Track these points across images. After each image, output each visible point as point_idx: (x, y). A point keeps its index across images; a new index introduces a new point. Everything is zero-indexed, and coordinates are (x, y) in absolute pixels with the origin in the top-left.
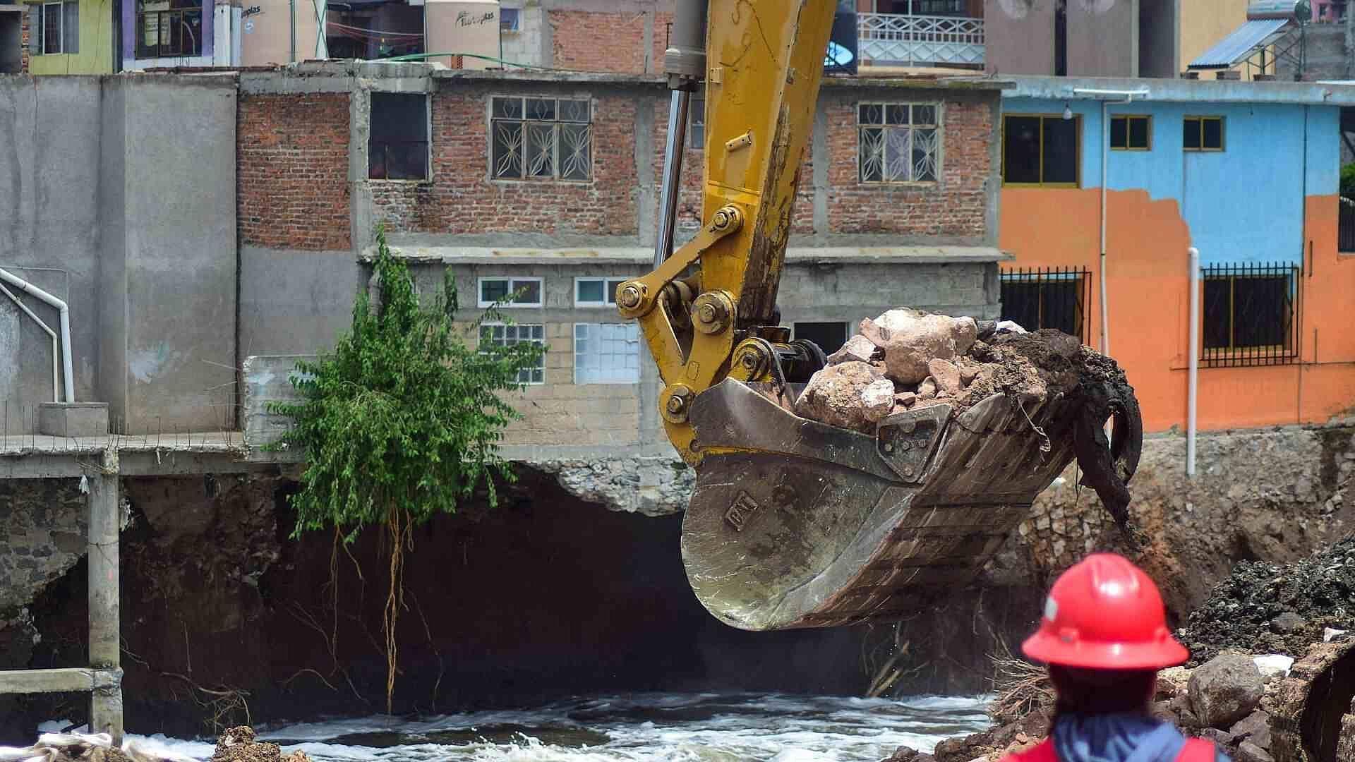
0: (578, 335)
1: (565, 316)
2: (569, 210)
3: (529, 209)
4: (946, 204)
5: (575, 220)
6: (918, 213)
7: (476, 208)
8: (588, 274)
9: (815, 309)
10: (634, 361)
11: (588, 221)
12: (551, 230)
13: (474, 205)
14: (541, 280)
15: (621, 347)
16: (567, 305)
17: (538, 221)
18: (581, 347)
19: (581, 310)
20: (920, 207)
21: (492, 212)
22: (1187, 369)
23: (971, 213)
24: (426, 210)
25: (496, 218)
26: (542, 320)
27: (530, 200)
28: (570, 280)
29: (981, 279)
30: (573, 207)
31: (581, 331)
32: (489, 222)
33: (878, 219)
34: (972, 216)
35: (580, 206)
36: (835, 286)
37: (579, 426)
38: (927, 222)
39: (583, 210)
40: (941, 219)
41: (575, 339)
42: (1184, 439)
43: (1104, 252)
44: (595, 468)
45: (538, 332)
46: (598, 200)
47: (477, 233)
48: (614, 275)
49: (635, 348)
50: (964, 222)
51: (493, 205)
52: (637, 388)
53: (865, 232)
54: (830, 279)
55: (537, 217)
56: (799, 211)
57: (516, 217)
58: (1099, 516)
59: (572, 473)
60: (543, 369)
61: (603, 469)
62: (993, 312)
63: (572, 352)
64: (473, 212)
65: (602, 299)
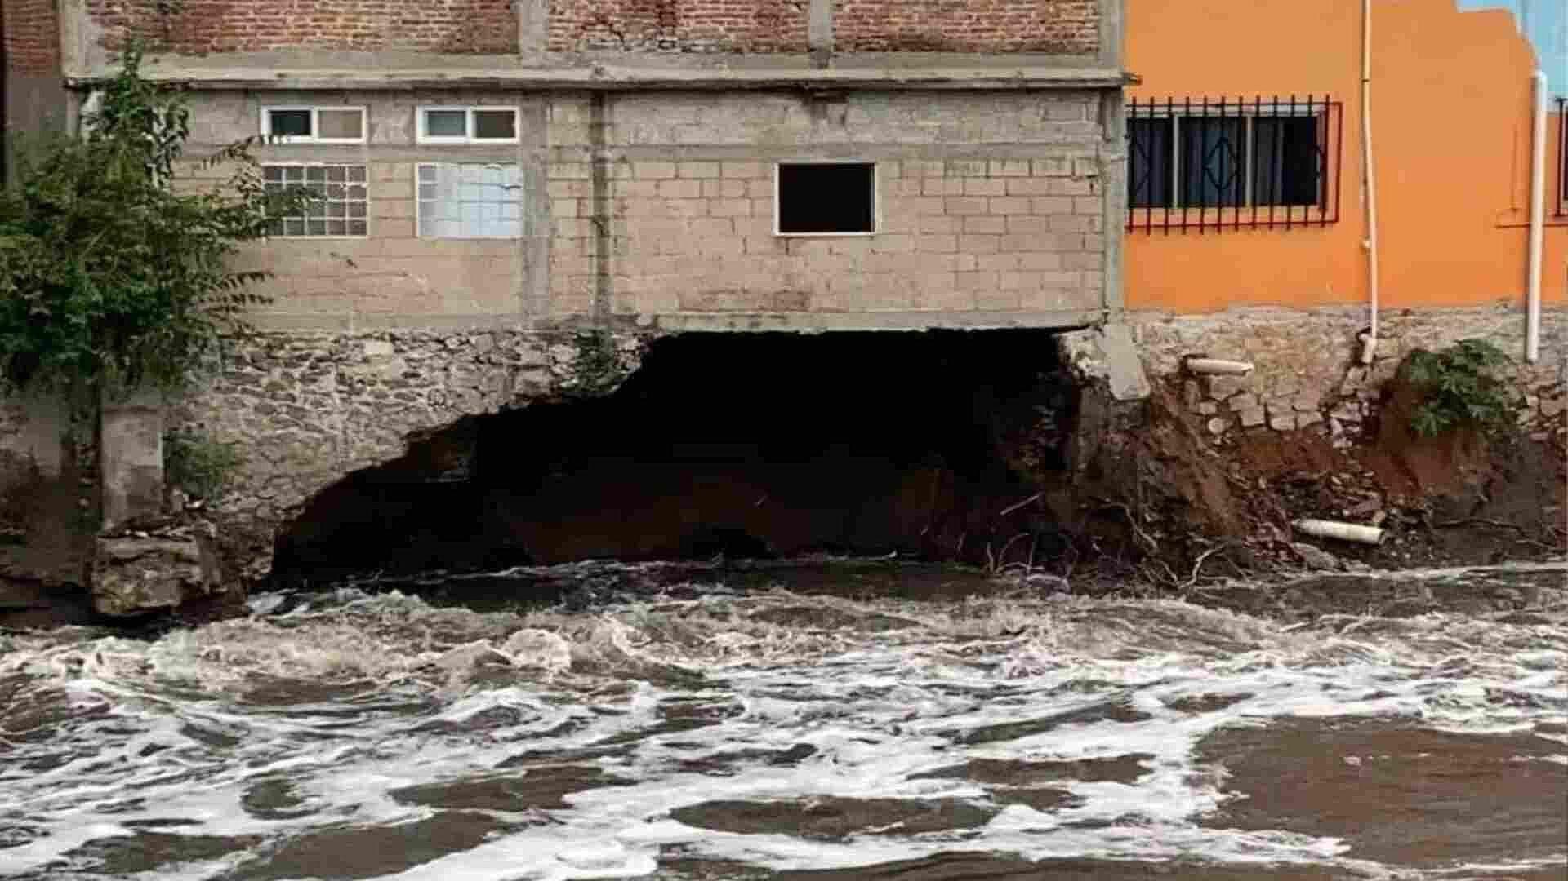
0: (423, 177)
1: (402, 154)
2: (405, 22)
3: (340, 21)
4: (1033, 14)
5: (414, 34)
6: (985, 24)
7: (254, 20)
8: (439, 102)
9: (812, 148)
10: (514, 211)
11: (436, 35)
12: (376, 47)
13: (252, 16)
14: (364, 110)
15: (495, 193)
16: (404, 139)
17: (355, 36)
18: (427, 192)
19: (428, 147)
20: (989, 17)
21: (280, 24)
22: (1528, 226)
23: (1076, 25)
24: (173, 22)
25: (286, 32)
26: (365, 157)
27: (340, 9)
28: (409, 110)
29: (1094, 109)
30: (409, 17)
31: (427, 173)
32: (273, 38)
33: (918, 32)
34: (1079, 29)
35: (423, 17)
36: (843, 119)
37: (425, 290)
38: (1003, 38)
39: (426, 22)
40: (1025, 33)
41: (418, 182)
42: (1519, 317)
43: (1367, 77)
44: (448, 342)
45: (359, 173)
46: (451, 9)
47: (254, 50)
48: (480, 104)
49: (516, 194)
50: (1065, 36)
51: (281, 16)
52: (518, 243)
53: (895, 50)
54: (836, 110)
55: (354, 31)
56: (785, 23)
57: (318, 31)
58: (1360, 410)
59: (412, 348)
60: (368, 219)
61: (462, 343)
62: (1114, 152)
63: (413, 198)
64: (248, 25)
65: (463, 132)
